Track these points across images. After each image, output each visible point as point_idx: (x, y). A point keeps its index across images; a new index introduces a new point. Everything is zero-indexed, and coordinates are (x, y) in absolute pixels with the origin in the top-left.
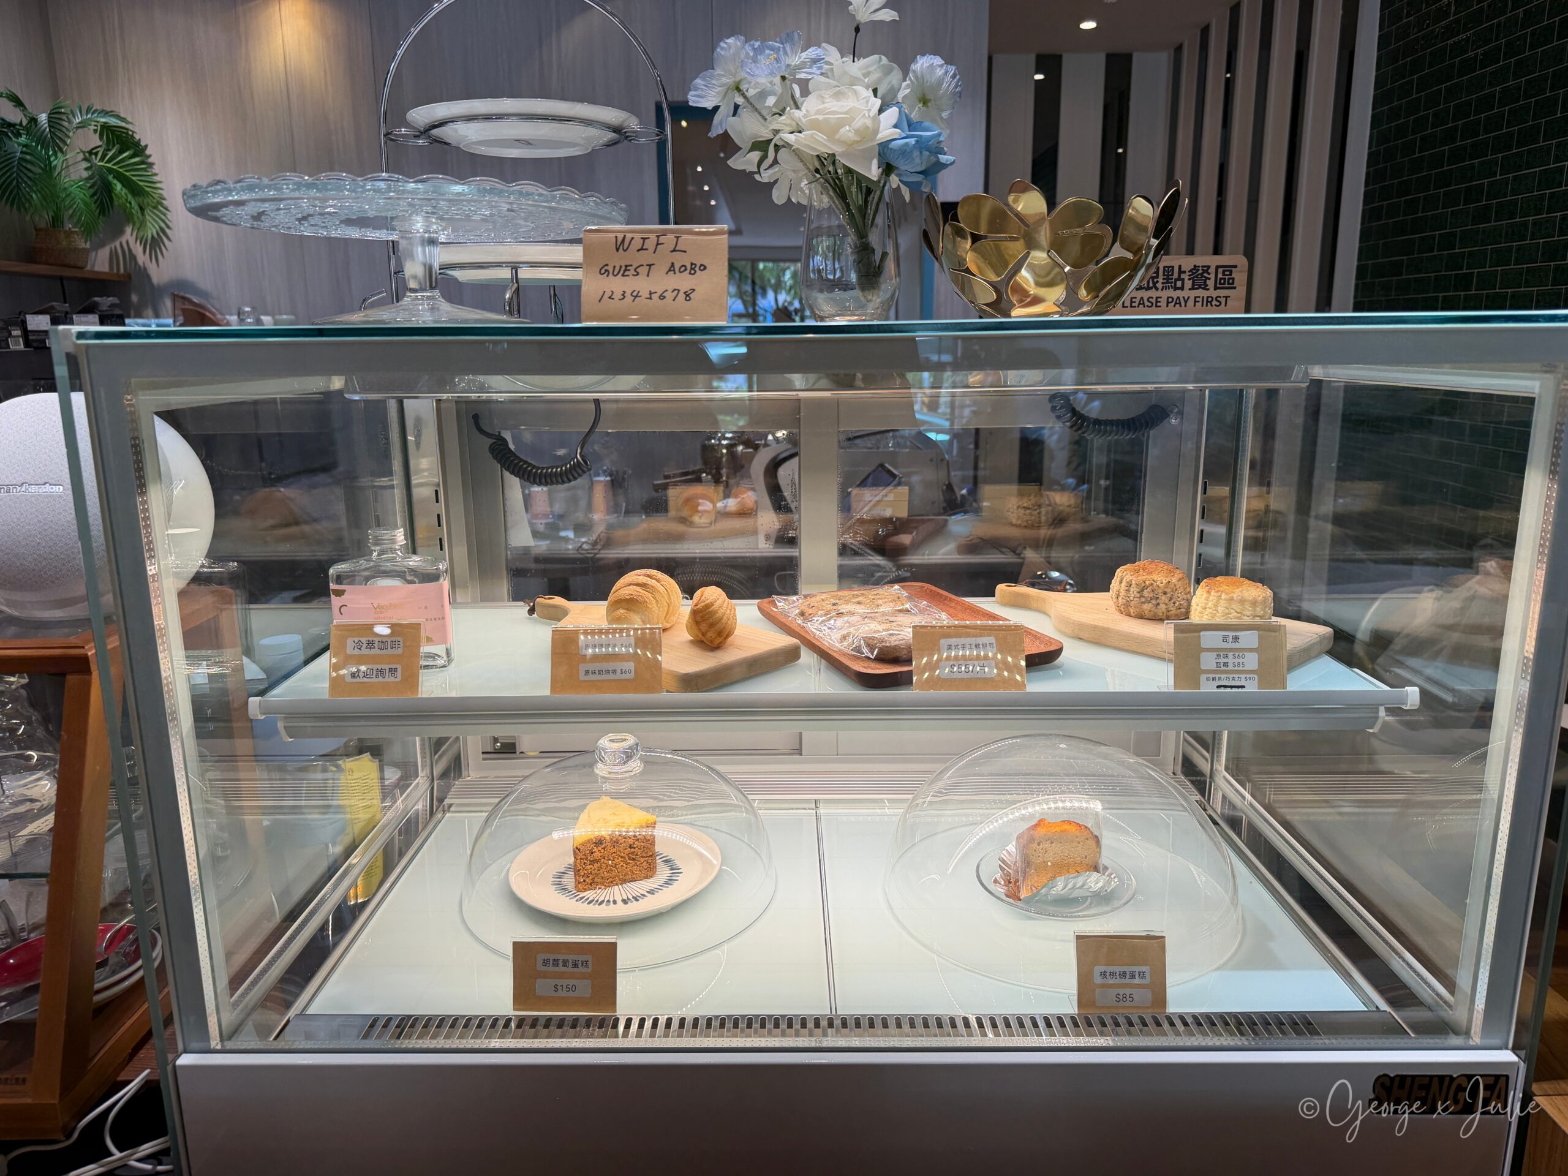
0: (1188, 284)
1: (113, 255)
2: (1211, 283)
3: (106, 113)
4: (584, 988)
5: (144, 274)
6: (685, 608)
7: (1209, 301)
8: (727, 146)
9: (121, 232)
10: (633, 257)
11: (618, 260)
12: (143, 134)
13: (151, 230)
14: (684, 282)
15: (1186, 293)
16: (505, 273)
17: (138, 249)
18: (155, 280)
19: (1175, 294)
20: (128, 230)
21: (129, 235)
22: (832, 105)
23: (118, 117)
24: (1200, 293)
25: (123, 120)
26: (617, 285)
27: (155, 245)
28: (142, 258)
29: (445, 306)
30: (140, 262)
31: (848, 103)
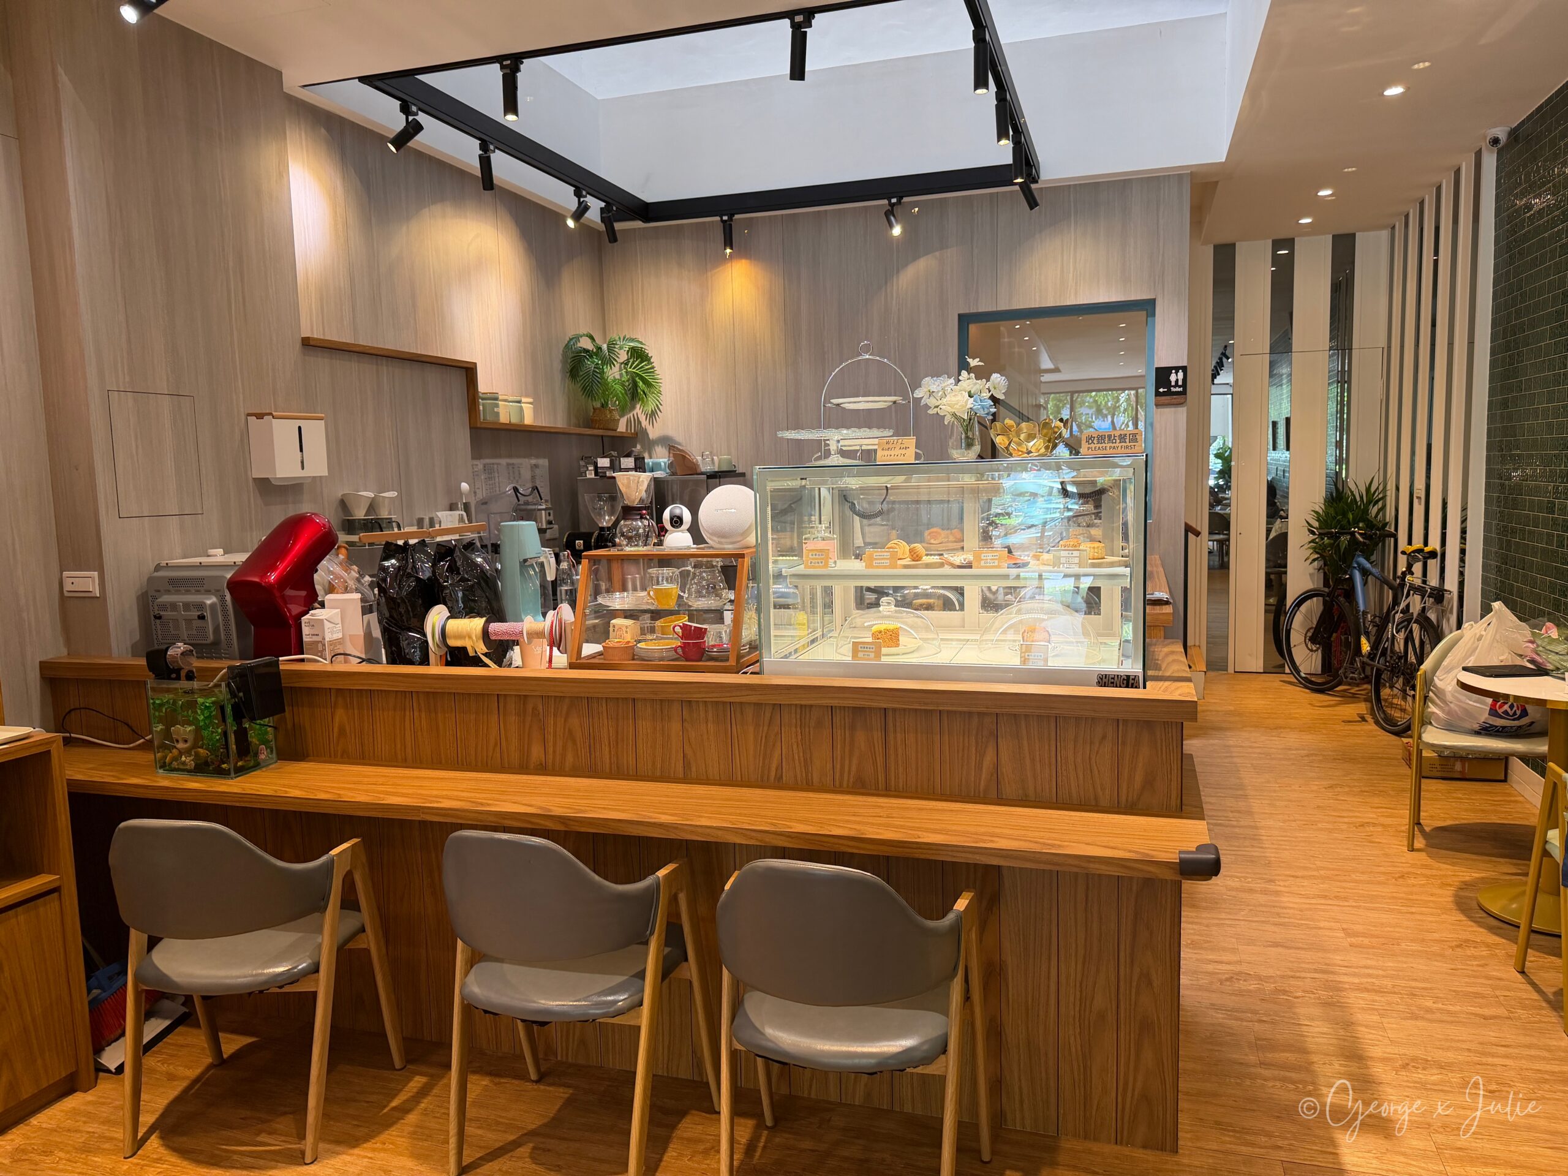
0: (1118, 441)
1: (629, 422)
2: (1127, 440)
3: (632, 340)
4: (872, 655)
5: (645, 432)
6: (907, 548)
7: (1127, 447)
8: (927, 407)
9: (633, 408)
10: (890, 446)
11: (887, 447)
12: (651, 352)
13: (651, 406)
14: (903, 452)
15: (1117, 444)
16: (858, 448)
17: (642, 418)
18: (651, 436)
19: (1113, 445)
20: (638, 406)
21: (638, 410)
22: (954, 399)
23: (638, 341)
24: (1123, 444)
25: (641, 343)
26: (886, 453)
27: (652, 415)
28: (645, 423)
29: (841, 459)
30: (643, 426)
31: (959, 398)
